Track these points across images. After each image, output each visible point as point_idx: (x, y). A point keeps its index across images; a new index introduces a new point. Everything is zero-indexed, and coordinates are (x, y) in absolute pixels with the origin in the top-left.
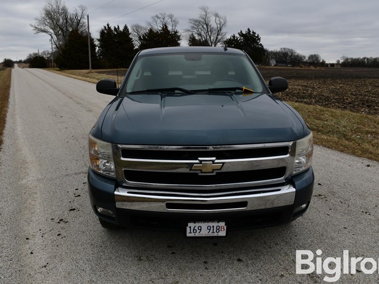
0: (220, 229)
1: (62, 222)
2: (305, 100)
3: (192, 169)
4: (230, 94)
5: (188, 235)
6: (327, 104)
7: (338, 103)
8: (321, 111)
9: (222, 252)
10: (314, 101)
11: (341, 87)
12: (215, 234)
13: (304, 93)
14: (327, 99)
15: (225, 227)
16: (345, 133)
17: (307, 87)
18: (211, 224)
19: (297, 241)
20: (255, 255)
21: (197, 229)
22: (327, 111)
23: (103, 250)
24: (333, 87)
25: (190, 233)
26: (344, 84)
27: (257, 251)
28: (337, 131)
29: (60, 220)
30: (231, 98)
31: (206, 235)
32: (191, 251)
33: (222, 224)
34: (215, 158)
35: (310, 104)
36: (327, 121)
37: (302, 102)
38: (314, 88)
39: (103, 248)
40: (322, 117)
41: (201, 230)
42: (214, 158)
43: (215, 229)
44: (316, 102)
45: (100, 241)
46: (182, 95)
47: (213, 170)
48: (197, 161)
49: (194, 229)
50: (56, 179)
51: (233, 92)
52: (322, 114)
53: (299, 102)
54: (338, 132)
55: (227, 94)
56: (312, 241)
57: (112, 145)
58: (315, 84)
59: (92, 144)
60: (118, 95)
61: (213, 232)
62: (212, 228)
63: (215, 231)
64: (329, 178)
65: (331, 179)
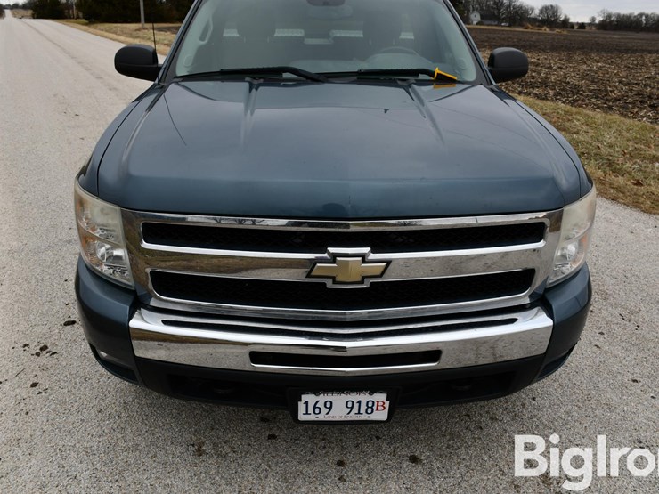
0: (375, 408)
1: (44, 352)
2: (536, 91)
3: (314, 273)
4: (405, 84)
5: (302, 417)
6: (576, 101)
7: (597, 98)
8: (567, 113)
9: (378, 438)
10: (551, 92)
11: (600, 68)
12: (364, 417)
13: (533, 77)
14: (576, 90)
15: (387, 404)
16: (611, 158)
17: (538, 65)
18: (355, 397)
19: (536, 412)
20: (448, 447)
21: (322, 407)
22: (577, 113)
23: (123, 426)
24: (585, 67)
25: (307, 413)
26: (605, 62)
27: (453, 436)
28: (596, 154)
29: (42, 349)
30: (409, 93)
31: (343, 419)
32: (310, 433)
33: (381, 397)
34: (369, 249)
35: (545, 98)
36: (577, 133)
37: (529, 94)
38: (550, 68)
39: (123, 420)
40: (568, 124)
41: (330, 408)
42: (366, 250)
43: (363, 407)
44: (555, 95)
45: (118, 401)
46: (297, 83)
47: (363, 278)
48: (325, 255)
49: (315, 407)
50: (46, 250)
51: (412, 79)
52: (569, 120)
53: (525, 93)
54: (598, 156)
55: (399, 82)
56: (567, 413)
57: (122, 211)
58: (552, 61)
59: (80, 203)
60: (156, 81)
61: (359, 413)
62: (356, 406)
63: (362, 410)
64: (594, 259)
65: (597, 260)
